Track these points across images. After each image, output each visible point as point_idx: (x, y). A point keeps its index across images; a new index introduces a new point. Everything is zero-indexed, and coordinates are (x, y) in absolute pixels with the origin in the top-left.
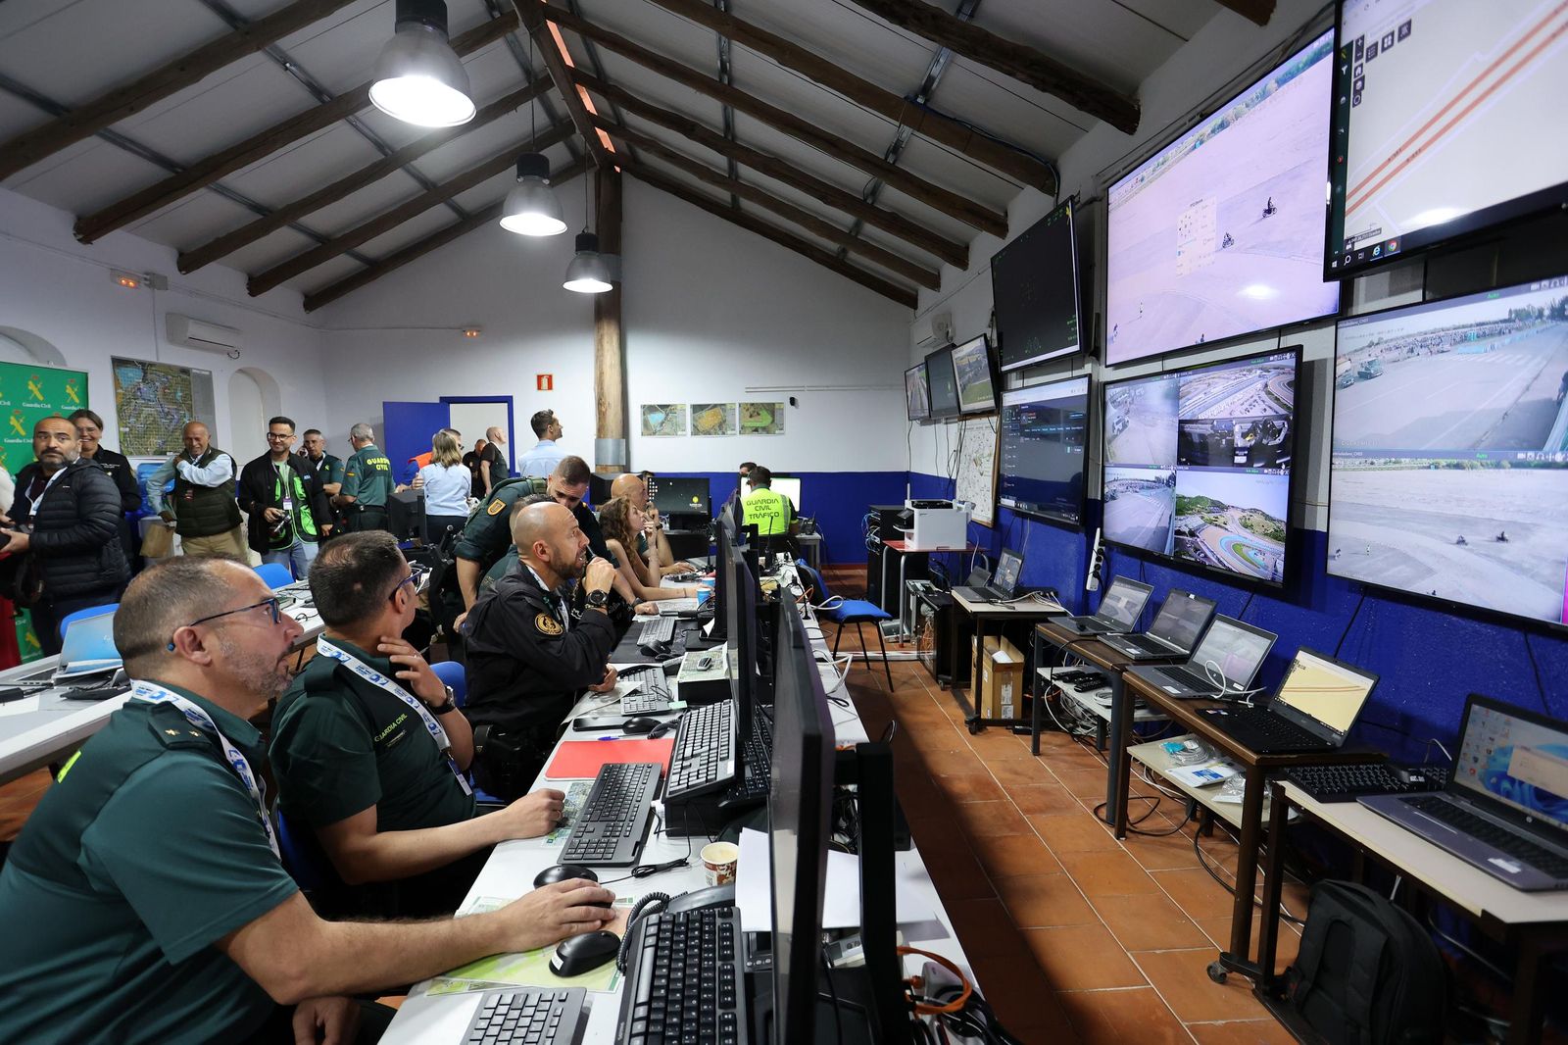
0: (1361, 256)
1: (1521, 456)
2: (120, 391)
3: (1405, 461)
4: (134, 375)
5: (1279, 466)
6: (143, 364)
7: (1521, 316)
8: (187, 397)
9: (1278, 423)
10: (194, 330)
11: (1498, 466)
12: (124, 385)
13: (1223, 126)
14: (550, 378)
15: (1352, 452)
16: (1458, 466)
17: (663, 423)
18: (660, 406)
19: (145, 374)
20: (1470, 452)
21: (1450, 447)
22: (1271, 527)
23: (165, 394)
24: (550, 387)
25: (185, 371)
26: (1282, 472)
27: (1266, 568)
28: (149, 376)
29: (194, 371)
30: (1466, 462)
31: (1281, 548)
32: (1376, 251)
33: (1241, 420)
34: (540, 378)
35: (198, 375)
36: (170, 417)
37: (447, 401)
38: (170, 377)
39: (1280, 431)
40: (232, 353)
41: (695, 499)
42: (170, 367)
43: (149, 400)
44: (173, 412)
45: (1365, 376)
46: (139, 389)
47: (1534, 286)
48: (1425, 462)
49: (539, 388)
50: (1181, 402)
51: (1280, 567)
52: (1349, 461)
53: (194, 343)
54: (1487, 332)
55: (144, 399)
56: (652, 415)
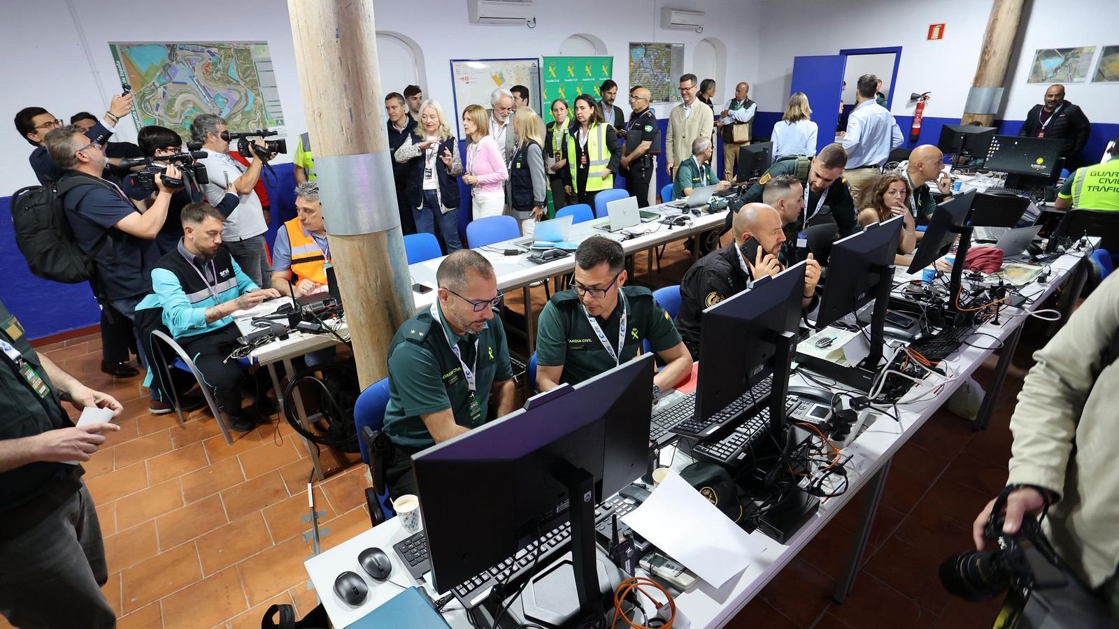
2: (632, 64)
4: (640, 52)
6: (645, 45)
8: (668, 63)
10: (676, 18)
12: (634, 59)
14: (942, 27)
17: (1059, 68)
18: (1059, 50)
19: (646, 50)
23: (655, 63)
24: (940, 36)
25: (668, 46)
28: (648, 52)
29: (674, 45)
34: (932, 27)
35: (676, 48)
36: (657, 77)
37: (846, 53)
38: (659, 51)
40: (698, 29)
41: (1040, 161)
42: (660, 45)
43: (647, 68)
44: (659, 74)
46: (642, 61)
49: (930, 37)
53: (675, 26)
55: (644, 68)
56: (1047, 61)
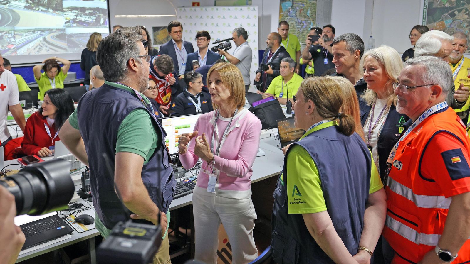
2: (282, 13)
4: (288, 5)
12: (283, 10)
36: (301, 24)
38: (305, 4)
43: (293, 17)
44: (304, 22)
46: (289, 12)
55: (290, 16)
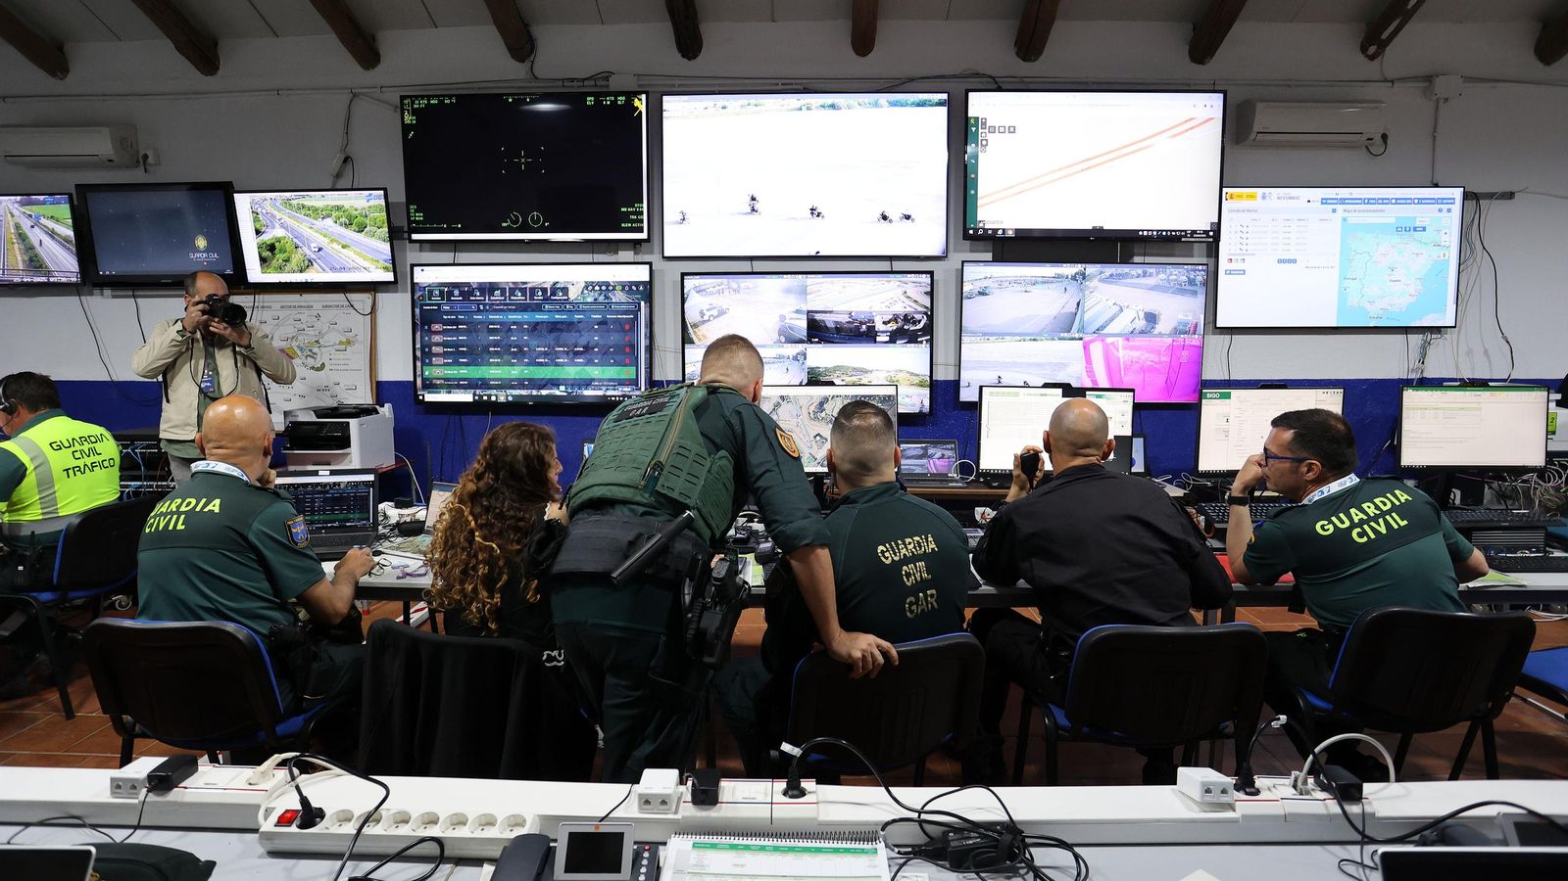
0: (990, 232)
1: (1062, 335)
3: (1008, 338)
5: (921, 342)
7: (1059, 277)
9: (918, 317)
11: (1053, 339)
13: (833, 106)
15: (974, 333)
16: (1034, 340)
20: (1040, 333)
21: (1030, 331)
22: (916, 380)
26: (923, 346)
27: (914, 405)
30: (1038, 338)
31: (927, 391)
32: (1000, 232)
33: (882, 314)
39: (920, 321)
45: (982, 294)
47: (1065, 265)
48: (1019, 338)
50: (808, 297)
51: (927, 403)
52: (973, 338)
54: (1046, 281)
